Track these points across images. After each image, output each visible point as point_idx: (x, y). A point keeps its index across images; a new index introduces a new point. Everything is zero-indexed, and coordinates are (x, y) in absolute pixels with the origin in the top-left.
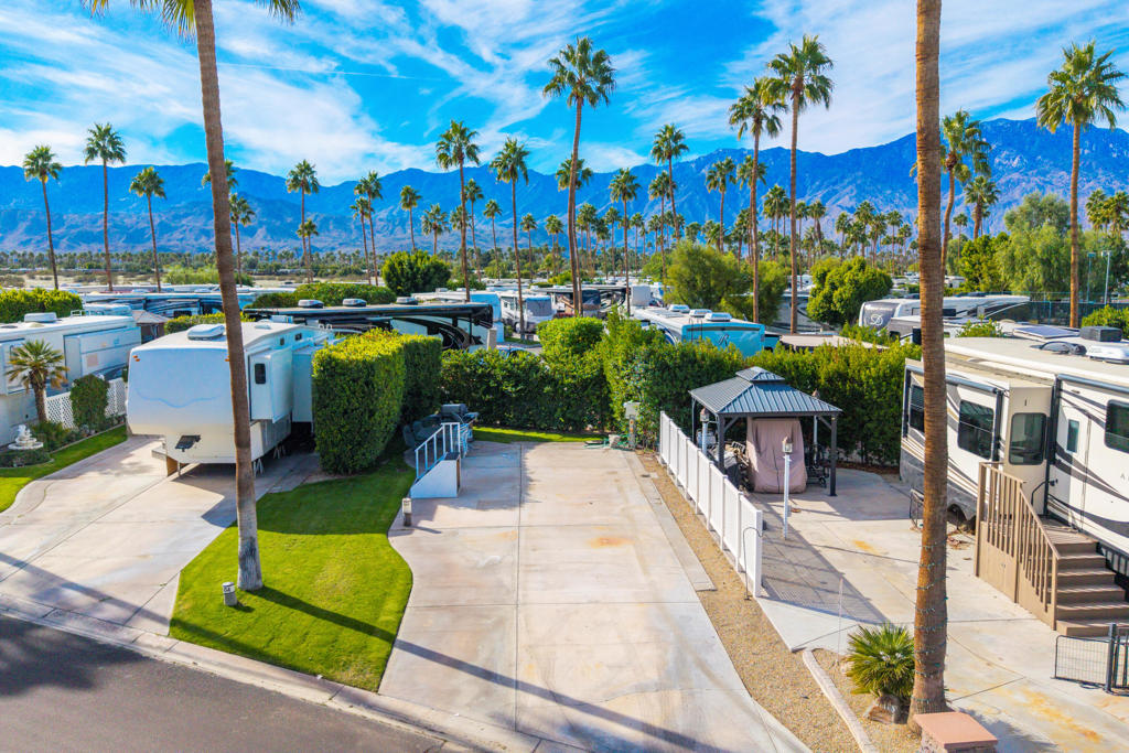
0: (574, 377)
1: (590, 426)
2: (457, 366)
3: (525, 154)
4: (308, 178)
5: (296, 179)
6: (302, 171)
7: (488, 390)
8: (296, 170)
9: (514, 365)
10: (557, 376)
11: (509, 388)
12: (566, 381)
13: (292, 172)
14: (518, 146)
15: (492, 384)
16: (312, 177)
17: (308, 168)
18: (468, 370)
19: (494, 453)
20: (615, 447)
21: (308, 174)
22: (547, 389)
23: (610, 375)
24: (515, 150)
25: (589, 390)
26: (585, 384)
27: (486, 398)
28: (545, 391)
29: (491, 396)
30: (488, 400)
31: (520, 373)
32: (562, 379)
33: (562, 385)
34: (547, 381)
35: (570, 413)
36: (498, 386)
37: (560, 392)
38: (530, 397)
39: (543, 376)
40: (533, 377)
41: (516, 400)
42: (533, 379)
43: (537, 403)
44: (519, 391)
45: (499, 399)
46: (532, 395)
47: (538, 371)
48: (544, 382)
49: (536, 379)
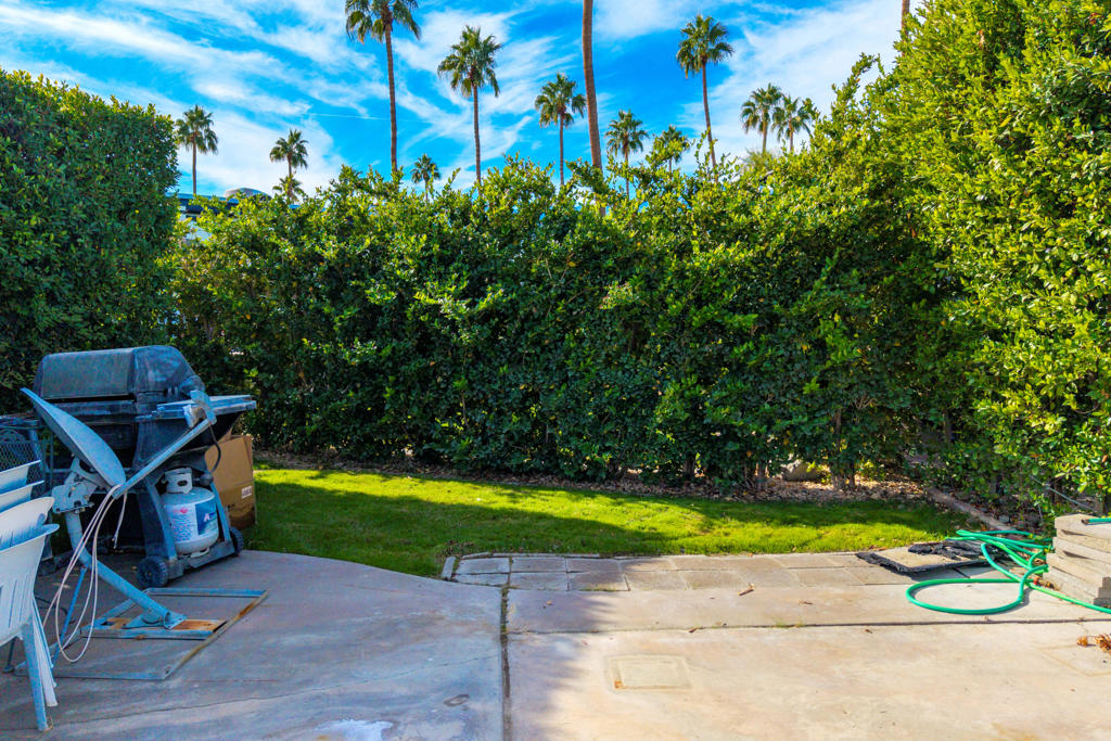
0: (746, 235)
2: (255, 245)
4: (202, 130)
6: (192, 119)
8: (185, 120)
9: (465, 215)
10: (657, 240)
12: (699, 260)
14: (483, 38)
15: (377, 294)
16: (208, 130)
17: (201, 115)
18: (288, 249)
21: (201, 125)
22: (618, 293)
24: (477, 44)
25: (819, 294)
27: (354, 355)
28: (608, 303)
29: (372, 345)
30: (364, 365)
31: (490, 245)
32: (683, 251)
33: (681, 274)
34: (610, 263)
35: (721, 403)
36: (402, 302)
37: (675, 308)
38: (536, 343)
39: (587, 246)
40: (547, 253)
41: (478, 356)
42: (545, 263)
43: (562, 366)
44: (487, 316)
45: (407, 358)
46: (541, 335)
47: (564, 225)
48: (598, 267)
49: (558, 262)
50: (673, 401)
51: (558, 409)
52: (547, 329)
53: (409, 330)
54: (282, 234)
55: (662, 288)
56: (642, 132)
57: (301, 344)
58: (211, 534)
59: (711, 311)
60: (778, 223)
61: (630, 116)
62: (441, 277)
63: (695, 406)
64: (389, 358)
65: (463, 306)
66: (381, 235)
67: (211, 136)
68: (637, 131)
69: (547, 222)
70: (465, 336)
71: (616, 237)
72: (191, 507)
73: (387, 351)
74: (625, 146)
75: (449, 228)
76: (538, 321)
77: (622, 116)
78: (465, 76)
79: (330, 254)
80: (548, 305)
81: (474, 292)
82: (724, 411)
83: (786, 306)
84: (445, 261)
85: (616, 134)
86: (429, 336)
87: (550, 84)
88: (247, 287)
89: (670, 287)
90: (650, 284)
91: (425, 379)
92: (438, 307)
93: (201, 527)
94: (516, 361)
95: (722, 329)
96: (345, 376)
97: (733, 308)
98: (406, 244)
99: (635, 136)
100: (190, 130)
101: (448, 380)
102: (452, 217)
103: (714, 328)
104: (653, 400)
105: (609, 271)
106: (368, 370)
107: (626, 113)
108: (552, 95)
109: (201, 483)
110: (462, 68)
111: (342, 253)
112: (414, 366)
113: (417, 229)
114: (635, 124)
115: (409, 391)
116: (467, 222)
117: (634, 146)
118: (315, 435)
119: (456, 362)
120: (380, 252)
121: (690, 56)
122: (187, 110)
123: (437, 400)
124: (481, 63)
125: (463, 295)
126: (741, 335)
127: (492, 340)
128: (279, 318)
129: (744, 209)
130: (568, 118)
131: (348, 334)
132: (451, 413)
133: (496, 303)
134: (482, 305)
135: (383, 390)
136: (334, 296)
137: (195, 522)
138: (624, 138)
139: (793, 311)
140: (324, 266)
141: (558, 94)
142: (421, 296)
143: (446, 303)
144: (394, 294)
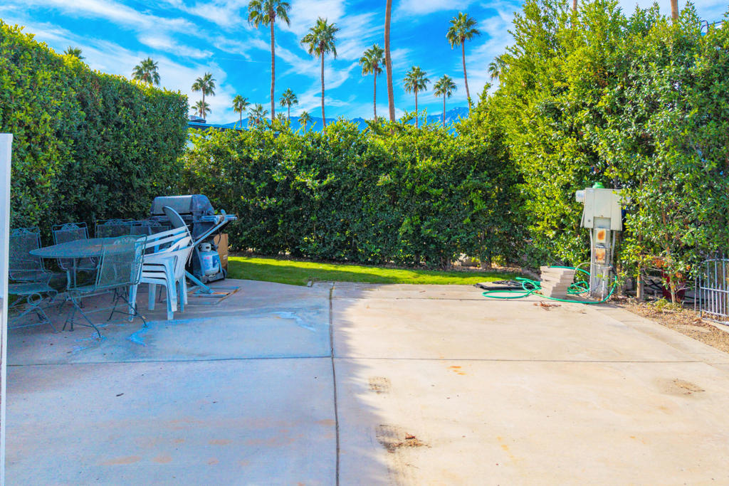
1: (463, 257)
2: (218, 153)
3: (335, 30)
4: (151, 72)
5: (140, 72)
6: (146, 66)
7: (272, 190)
8: (141, 66)
9: (318, 142)
10: (403, 157)
11: (308, 179)
12: (421, 165)
13: (138, 67)
15: (278, 177)
16: (154, 72)
17: (151, 63)
18: (236, 155)
19: (259, 308)
20: (562, 294)
21: (151, 69)
22: (384, 179)
23: (516, 145)
24: (325, 27)
25: (469, 181)
26: (463, 166)
27: (265, 204)
28: (380, 183)
29: (274, 200)
30: (269, 209)
31: (329, 155)
32: (414, 162)
33: (412, 171)
34: (382, 165)
35: (429, 227)
36: (288, 181)
37: (409, 185)
38: (348, 200)
39: (372, 158)
40: (355, 161)
41: (322, 206)
42: (354, 165)
43: (360, 211)
44: (327, 187)
45: (289, 206)
46: (351, 197)
47: (363, 149)
48: (377, 167)
49: (359, 164)
50: (407, 226)
51: (358, 231)
52: (354, 194)
53: (291, 192)
54: (233, 148)
55: (404, 177)
56: (426, 79)
57: (239, 199)
58: (216, 269)
59: (424, 187)
60: (451, 151)
61: (419, 69)
62: (307, 170)
63: (418, 230)
64: (281, 206)
65: (316, 183)
66: (280, 150)
67: (156, 76)
68: (423, 79)
69: (355, 146)
70: (317, 197)
71: (384, 154)
72: (211, 257)
73: (280, 203)
74: (415, 87)
75: (311, 148)
76: (350, 191)
77: (414, 69)
78: (317, 46)
79: (256, 158)
80: (355, 183)
81: (322, 177)
82: (429, 231)
83: (456, 186)
84: (310, 163)
85: (410, 80)
86: (300, 196)
87: (369, 50)
88: (212, 172)
89: (408, 177)
90: (399, 175)
91: (297, 216)
92: (305, 183)
93: (214, 265)
94: (339, 209)
95: (429, 196)
96: (259, 214)
97: (433, 186)
98: (292, 155)
99: (421, 81)
100: (144, 72)
101: (308, 217)
102: (313, 143)
103: (425, 195)
104: (400, 225)
105: (381, 169)
106: (271, 212)
107: (416, 68)
108: (370, 57)
109: (214, 249)
110: (316, 42)
111: (261, 158)
112: (292, 210)
113: (297, 148)
114: (422, 74)
115: (289, 222)
116: (319, 146)
117: (421, 87)
118: (244, 241)
119: (312, 209)
120: (278, 158)
121: (455, 36)
122: (143, 60)
123: (302, 226)
124: (327, 39)
125: (317, 178)
126: (437, 198)
127: (329, 199)
128: (228, 187)
129: (438, 144)
130: (380, 70)
131: (263, 194)
132: (308, 233)
133: (331, 182)
134: (325, 182)
135: (277, 221)
136: (256, 177)
137: (211, 263)
138: (415, 83)
139: (458, 188)
140: (252, 164)
141: (374, 56)
142: (298, 178)
143: (309, 181)
144: (285, 177)
